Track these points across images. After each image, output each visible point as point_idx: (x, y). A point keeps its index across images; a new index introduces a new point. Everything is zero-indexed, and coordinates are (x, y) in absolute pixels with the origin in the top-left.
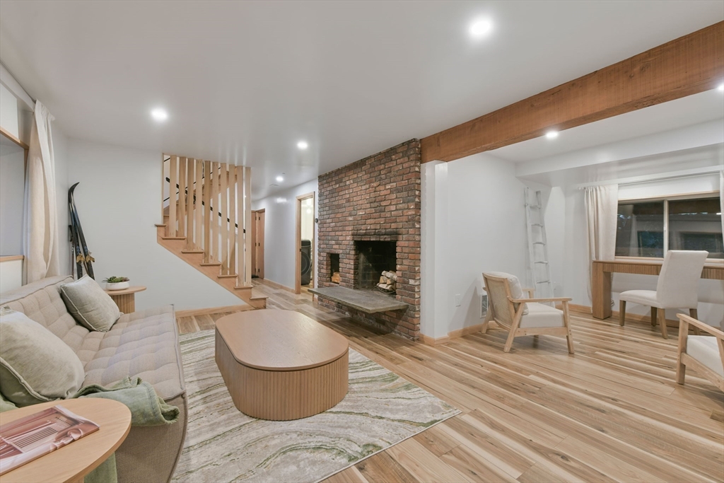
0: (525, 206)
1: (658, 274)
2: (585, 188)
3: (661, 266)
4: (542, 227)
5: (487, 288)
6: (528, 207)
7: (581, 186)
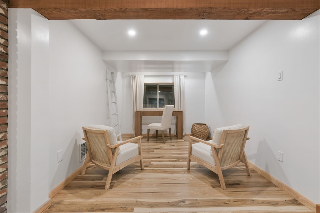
0: (107, 80)
1: (162, 116)
2: (131, 76)
3: (163, 112)
4: (115, 93)
5: (87, 138)
6: (108, 81)
7: (130, 74)
